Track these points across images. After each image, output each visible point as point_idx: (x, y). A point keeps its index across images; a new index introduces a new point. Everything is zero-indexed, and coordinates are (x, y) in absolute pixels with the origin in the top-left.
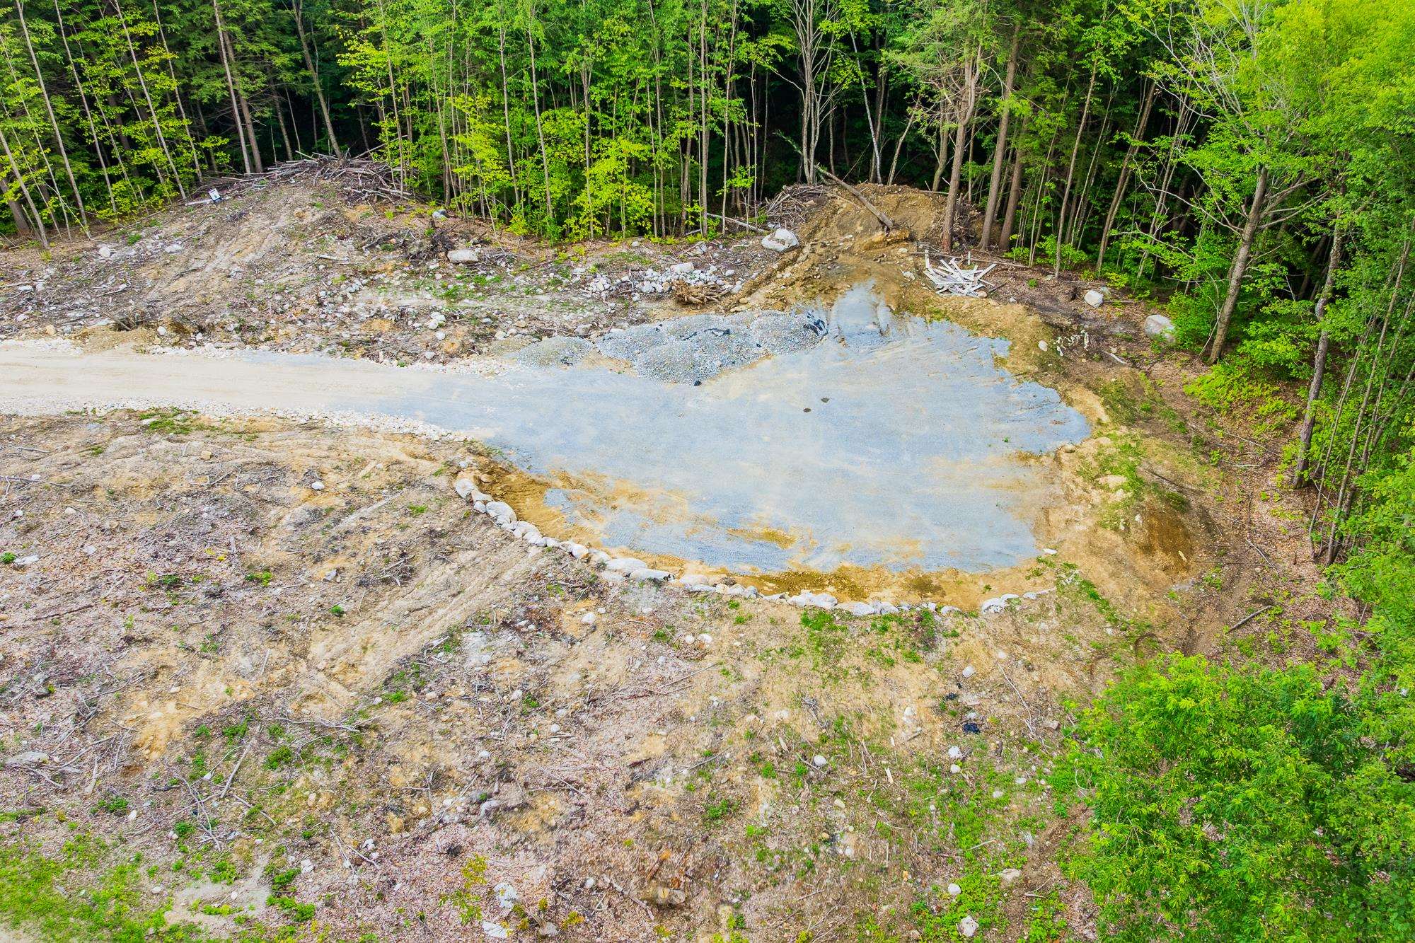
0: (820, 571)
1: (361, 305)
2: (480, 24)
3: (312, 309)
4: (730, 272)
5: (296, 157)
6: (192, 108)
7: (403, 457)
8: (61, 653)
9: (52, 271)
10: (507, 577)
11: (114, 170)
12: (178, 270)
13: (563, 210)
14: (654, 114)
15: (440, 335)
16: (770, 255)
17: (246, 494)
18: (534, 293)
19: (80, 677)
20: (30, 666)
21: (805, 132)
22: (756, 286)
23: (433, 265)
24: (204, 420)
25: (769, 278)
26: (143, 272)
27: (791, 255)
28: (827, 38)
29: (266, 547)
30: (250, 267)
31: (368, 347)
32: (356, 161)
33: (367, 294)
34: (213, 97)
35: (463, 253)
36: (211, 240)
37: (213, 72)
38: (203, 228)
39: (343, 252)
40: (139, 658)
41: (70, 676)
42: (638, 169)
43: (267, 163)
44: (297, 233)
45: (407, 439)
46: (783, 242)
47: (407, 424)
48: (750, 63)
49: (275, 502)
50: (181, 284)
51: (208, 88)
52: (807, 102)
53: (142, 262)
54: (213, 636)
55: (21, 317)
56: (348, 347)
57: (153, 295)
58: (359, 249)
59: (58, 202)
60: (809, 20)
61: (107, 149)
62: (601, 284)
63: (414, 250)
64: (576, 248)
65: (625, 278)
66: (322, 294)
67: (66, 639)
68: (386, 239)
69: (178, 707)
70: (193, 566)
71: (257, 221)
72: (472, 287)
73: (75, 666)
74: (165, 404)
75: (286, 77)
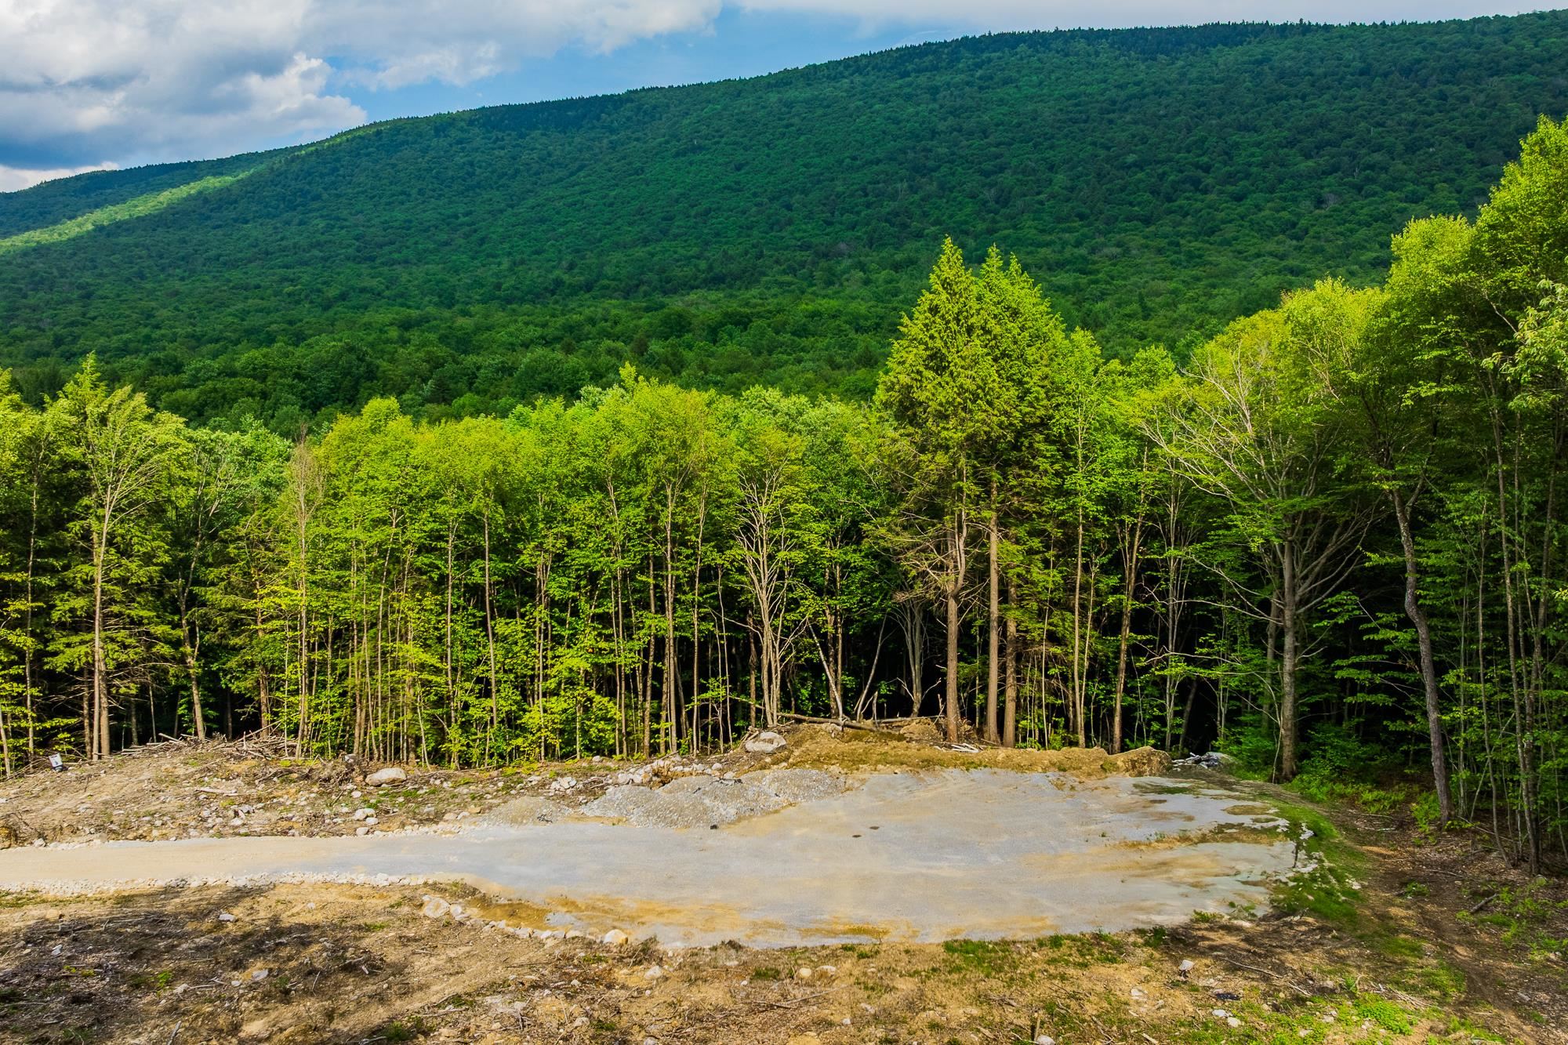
3: (194, 823)
4: (717, 766)
5: (160, 739)
6: (41, 675)
7: (343, 899)
15: (370, 822)
23: (348, 787)
24: (49, 897)
30: (104, 803)
34: (71, 667)
35: (387, 771)
37: (79, 638)
38: (38, 788)
39: (229, 787)
45: (346, 887)
46: (771, 741)
52: (765, 642)
58: (250, 784)
60: (762, 559)
63: (324, 774)
64: (526, 767)
66: (205, 814)
68: (285, 773)
72: (401, 800)
75: (165, 649)
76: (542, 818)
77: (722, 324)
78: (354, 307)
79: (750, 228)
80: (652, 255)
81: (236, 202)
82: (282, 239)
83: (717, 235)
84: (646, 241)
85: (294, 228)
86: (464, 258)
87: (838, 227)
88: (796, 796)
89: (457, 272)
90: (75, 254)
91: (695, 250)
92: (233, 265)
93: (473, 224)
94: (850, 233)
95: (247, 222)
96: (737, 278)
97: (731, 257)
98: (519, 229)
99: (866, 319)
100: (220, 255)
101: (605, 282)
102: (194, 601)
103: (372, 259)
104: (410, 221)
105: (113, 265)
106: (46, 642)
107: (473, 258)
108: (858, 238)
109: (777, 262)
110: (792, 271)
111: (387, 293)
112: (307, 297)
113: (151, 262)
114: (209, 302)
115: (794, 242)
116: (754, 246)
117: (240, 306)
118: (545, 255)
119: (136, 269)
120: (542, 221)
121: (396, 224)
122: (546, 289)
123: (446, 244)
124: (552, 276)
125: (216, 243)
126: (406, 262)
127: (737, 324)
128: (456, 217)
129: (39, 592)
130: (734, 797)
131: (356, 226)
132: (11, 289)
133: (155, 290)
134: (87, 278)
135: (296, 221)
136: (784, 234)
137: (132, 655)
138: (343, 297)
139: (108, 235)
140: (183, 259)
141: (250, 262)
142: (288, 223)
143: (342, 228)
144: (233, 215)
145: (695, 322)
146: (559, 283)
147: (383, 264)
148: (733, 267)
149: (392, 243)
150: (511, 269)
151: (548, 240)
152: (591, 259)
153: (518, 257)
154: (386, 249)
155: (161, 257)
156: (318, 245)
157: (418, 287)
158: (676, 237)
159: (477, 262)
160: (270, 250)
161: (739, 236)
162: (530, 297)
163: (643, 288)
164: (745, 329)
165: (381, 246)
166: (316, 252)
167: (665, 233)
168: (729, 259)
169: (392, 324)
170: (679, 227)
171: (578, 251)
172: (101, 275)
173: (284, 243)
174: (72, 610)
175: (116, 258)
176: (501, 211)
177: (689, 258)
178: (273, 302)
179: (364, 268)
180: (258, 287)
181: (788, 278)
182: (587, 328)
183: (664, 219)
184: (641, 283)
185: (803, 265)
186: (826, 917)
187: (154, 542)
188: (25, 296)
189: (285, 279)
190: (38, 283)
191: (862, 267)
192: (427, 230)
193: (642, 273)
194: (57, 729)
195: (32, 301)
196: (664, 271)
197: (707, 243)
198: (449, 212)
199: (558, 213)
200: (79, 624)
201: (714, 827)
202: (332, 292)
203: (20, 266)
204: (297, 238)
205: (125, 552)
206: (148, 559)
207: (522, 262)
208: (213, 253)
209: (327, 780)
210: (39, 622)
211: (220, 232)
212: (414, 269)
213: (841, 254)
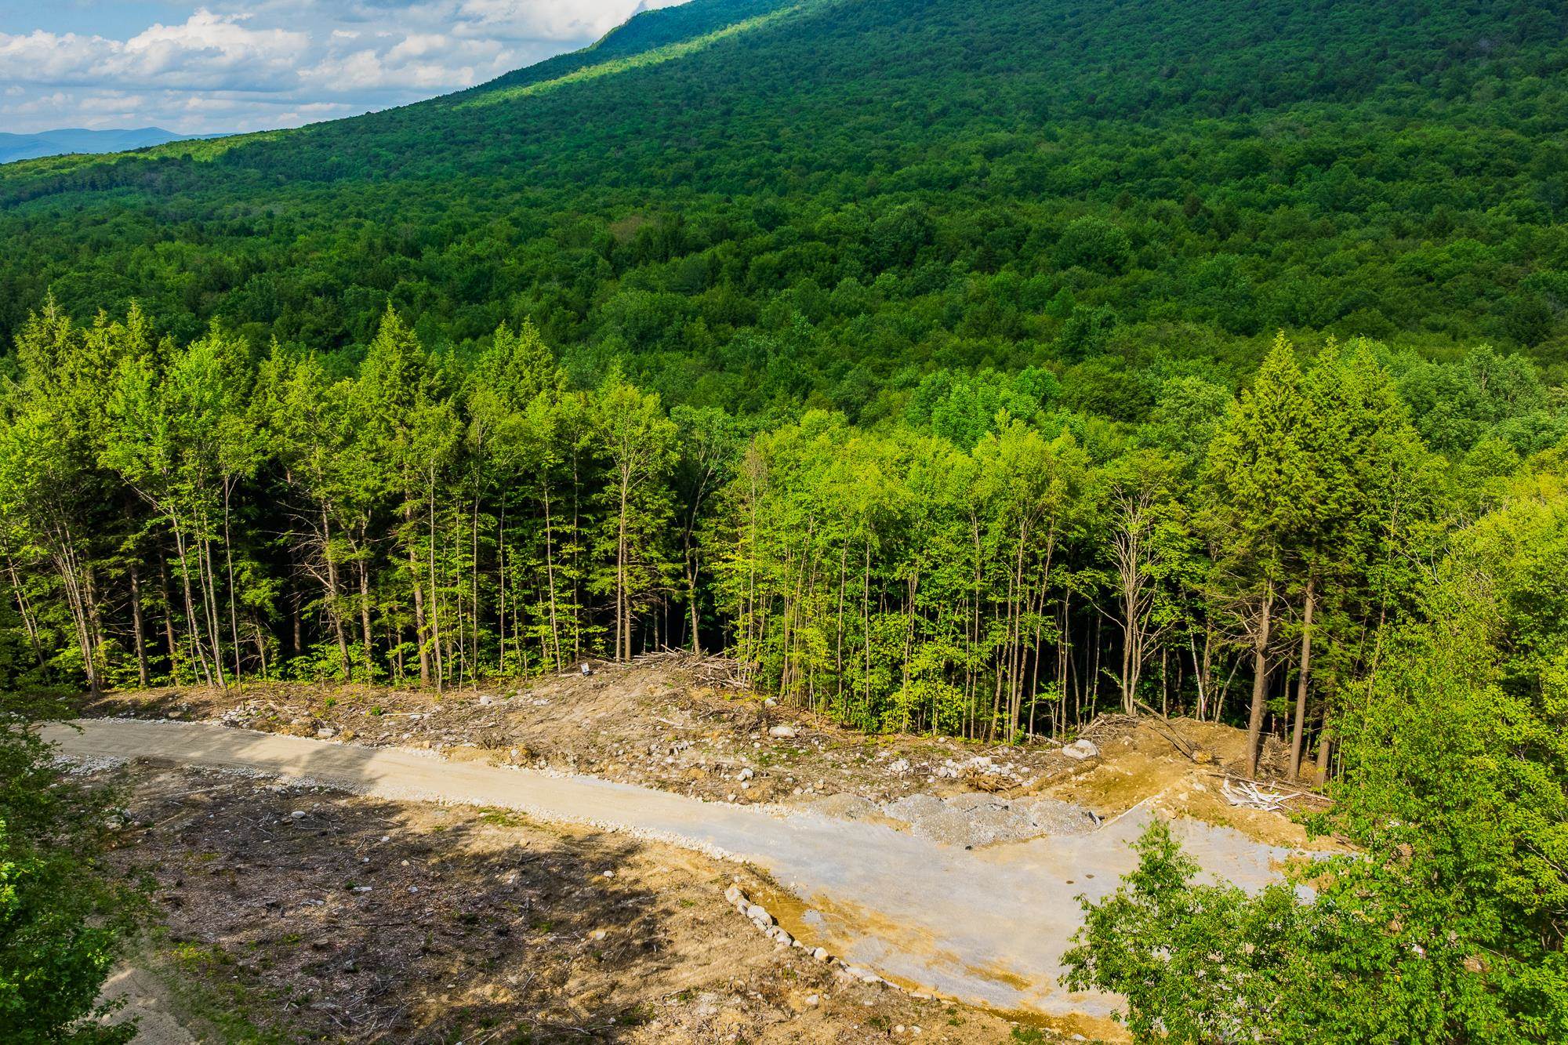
0: (1050, 1014)
1: (684, 760)
2: (830, 537)
3: (642, 756)
4: (1026, 770)
5: (661, 650)
6: (583, 596)
7: (687, 867)
8: (371, 950)
9: (439, 708)
10: (751, 961)
11: (509, 641)
12: (539, 718)
13: (880, 704)
14: (972, 624)
15: (745, 785)
16: (1067, 761)
17: (549, 872)
18: (839, 766)
19: (381, 967)
20: (345, 954)
21: (1125, 666)
22: (1049, 784)
23: (754, 736)
24: (530, 820)
25: (1062, 779)
26: (511, 717)
27: (1089, 764)
28: (1150, 582)
29: (554, 909)
30: (599, 721)
31: (681, 787)
32: (711, 658)
33: (691, 753)
34: (603, 592)
35: (782, 730)
36: (574, 700)
37: (608, 571)
38: (569, 691)
39: (679, 719)
40: (430, 963)
41: (373, 965)
42: (952, 672)
43: (636, 650)
44: (645, 703)
45: (694, 855)
46: (1082, 750)
47: (697, 843)
48: (1065, 587)
49: (571, 881)
50: (539, 728)
51: (600, 583)
52: (1128, 638)
53: (511, 709)
54: (492, 960)
55: (405, 736)
56: (663, 785)
57: (514, 733)
58: (694, 718)
59: (459, 657)
60: (1132, 564)
61: (509, 623)
62: (900, 766)
63: (741, 723)
64: (886, 738)
65: (925, 764)
66: (653, 747)
67: (377, 942)
68: (720, 713)
69: (450, 999)
70: (490, 911)
71: (614, 691)
72: (784, 756)
73: (378, 959)
74: (500, 804)
75: (667, 581)
76: (850, 814)
77: (1302, 163)
78: (952, 125)
79: (1376, 22)
80: (1261, 57)
81: (859, 9)
82: (897, 48)
83: (1338, 30)
84: (1257, 40)
85: (908, 36)
86: (1065, 63)
87: (1484, 17)
88: (1050, 828)
89: (1056, 80)
90: (722, 67)
91: (1309, 51)
92: (853, 75)
93: (1079, 25)
94: (1497, 25)
95: (868, 30)
96: (1350, 85)
97: (1349, 60)
98: (1125, 30)
99: (1471, 156)
100: (842, 66)
101: (1203, 92)
102: (694, 542)
103: (978, 66)
104: (1017, 25)
105: (751, 78)
106: (589, 572)
107: (1074, 64)
108: (1507, 31)
109: (1401, 65)
110: (1416, 77)
111: (985, 107)
112: (912, 112)
113: (782, 75)
114: (826, 119)
115: (1426, 38)
116: (1377, 44)
117: (851, 123)
118: (1147, 59)
119: (769, 82)
120: (1149, 19)
121: (1004, 28)
122: (1140, 101)
123: (1051, 48)
124: (1149, 86)
125: (839, 53)
126: (1010, 69)
127: (1318, 163)
128: (1063, 17)
129: (582, 539)
130: (996, 821)
131: (966, 31)
132: (670, 105)
133: (783, 104)
134: (730, 93)
135: (912, 27)
136: (1416, 28)
137: (643, 584)
138: (944, 112)
139: (751, 47)
140: (810, 70)
141: (867, 72)
142: (905, 30)
143: (953, 34)
144: (857, 23)
145: (1274, 158)
146: (1155, 94)
147: (988, 72)
148: (1348, 72)
149: (998, 49)
150: (1109, 77)
151: (1153, 41)
152: (1195, 65)
153: (1119, 62)
154: (993, 55)
155: (792, 68)
156: (930, 52)
157: (1015, 99)
158: (1290, 34)
159: (1077, 69)
160: (887, 59)
161: (1362, 31)
162: (1122, 110)
163: (1244, 99)
164: (1328, 167)
165: (987, 53)
166: (927, 61)
167: (1278, 30)
168: (1345, 60)
169: (977, 152)
170: (1295, 23)
171: (1182, 53)
172: (741, 89)
173: (899, 52)
174: (606, 552)
175: (756, 70)
176: (1109, 10)
177: (1300, 60)
178: (880, 119)
179: (969, 77)
180: (870, 101)
181: (1407, 86)
182: (1161, 163)
183: (1281, 13)
184: (1242, 92)
185: (1431, 67)
186: (995, 959)
187: (661, 500)
188: (680, 113)
189: (896, 91)
190: (694, 98)
191: (1500, 72)
192: (1033, 33)
193: (1245, 81)
194: (595, 635)
195: (685, 118)
196: (1268, 78)
197: (1324, 42)
198: (1056, 13)
199: (1167, 10)
200: (610, 560)
201: (969, 848)
202: (934, 108)
203: (679, 80)
204: (911, 46)
205: (642, 508)
206: (658, 513)
207: (1123, 68)
208: (836, 63)
209: (741, 728)
210: (584, 561)
211: (844, 41)
212: (1016, 77)
213: (1480, 53)
